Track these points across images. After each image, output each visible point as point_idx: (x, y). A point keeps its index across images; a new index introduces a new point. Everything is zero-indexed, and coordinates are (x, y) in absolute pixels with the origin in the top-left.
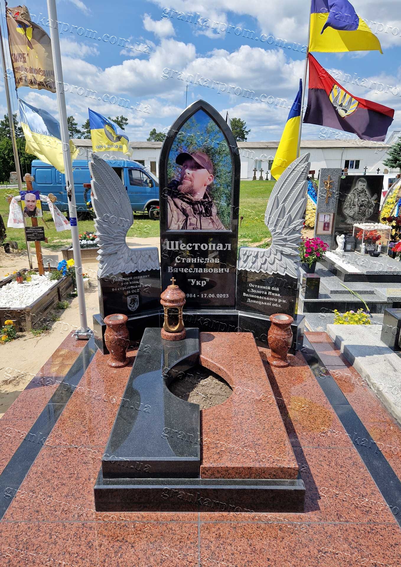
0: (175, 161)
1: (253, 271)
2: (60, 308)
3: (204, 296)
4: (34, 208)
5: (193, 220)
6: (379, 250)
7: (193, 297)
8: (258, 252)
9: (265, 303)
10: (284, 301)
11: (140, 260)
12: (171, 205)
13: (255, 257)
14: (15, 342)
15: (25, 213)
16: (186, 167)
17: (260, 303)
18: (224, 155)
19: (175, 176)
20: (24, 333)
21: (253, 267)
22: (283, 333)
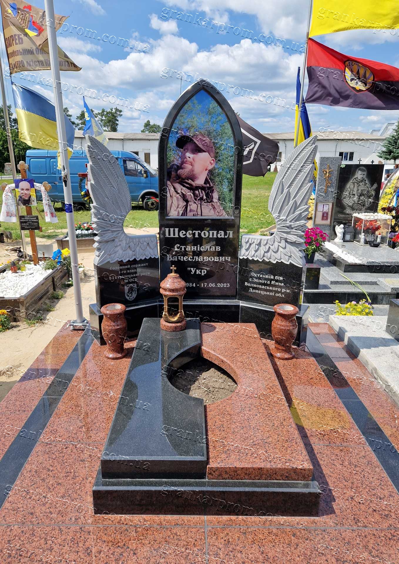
0: (175, 145)
1: (256, 259)
2: (55, 298)
3: (204, 285)
4: (28, 196)
5: (193, 206)
6: (379, 240)
7: (193, 287)
8: (261, 240)
9: (268, 293)
10: (288, 291)
11: (138, 248)
12: (170, 190)
13: (257, 245)
14: (9, 333)
15: (20, 202)
16: (186, 150)
17: (263, 293)
18: (226, 138)
19: (175, 160)
20: (18, 323)
21: (255, 255)
22: (287, 324)
